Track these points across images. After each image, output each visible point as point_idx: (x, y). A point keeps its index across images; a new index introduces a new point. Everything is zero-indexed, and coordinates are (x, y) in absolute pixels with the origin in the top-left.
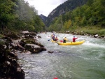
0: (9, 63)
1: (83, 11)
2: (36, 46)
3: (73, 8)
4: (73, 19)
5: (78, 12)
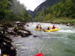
0: (5, 44)
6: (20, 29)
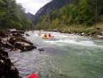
0: (2, 61)
1: (69, 10)
2: (26, 44)
3: (60, 7)
4: (60, 17)
5: (65, 11)
6: (18, 40)
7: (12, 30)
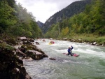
1: (80, 19)
4: (70, 26)
5: (75, 20)
7: (22, 38)
